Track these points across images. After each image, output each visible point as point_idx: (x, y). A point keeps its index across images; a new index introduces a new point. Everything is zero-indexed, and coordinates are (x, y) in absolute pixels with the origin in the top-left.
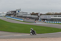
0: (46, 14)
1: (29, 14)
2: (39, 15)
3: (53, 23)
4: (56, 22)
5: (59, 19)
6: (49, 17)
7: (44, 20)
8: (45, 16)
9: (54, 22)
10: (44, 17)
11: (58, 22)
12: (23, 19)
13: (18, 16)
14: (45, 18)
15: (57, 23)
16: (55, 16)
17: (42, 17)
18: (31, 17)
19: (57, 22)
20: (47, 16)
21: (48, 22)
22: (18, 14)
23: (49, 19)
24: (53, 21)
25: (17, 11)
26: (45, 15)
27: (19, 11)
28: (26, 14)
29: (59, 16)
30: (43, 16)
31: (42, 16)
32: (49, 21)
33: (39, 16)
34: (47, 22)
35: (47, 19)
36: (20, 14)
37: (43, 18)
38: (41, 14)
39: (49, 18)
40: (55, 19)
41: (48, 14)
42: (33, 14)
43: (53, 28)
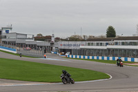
0: (70, 38)
1: (31, 37)
2: (53, 40)
3: (84, 59)
4: (91, 57)
5: (99, 50)
6: (74, 45)
7: (65, 51)
8: (66, 43)
9: (86, 57)
10: (65, 45)
11: (95, 58)
12: (18, 48)
13: (5, 42)
14: (67, 48)
15: (93, 59)
16: (89, 44)
17: (61, 45)
18: (35, 45)
19: (93, 56)
20: (70, 43)
21: (74, 56)
22: (5, 37)
23: (76, 50)
24: (84, 55)
25: (4, 32)
26: (66, 40)
27: (7, 32)
28: (24, 37)
29: (98, 44)
30: (63, 43)
31: (60, 42)
32: (76, 55)
33: (52, 44)
34: (70, 56)
35: (70, 50)
36: (10, 38)
37: (63, 47)
38: (57, 39)
39: (75, 48)
40: (90, 49)
41: (72, 39)
42: (39, 38)
43: (86, 70)
